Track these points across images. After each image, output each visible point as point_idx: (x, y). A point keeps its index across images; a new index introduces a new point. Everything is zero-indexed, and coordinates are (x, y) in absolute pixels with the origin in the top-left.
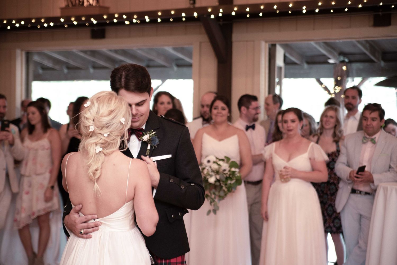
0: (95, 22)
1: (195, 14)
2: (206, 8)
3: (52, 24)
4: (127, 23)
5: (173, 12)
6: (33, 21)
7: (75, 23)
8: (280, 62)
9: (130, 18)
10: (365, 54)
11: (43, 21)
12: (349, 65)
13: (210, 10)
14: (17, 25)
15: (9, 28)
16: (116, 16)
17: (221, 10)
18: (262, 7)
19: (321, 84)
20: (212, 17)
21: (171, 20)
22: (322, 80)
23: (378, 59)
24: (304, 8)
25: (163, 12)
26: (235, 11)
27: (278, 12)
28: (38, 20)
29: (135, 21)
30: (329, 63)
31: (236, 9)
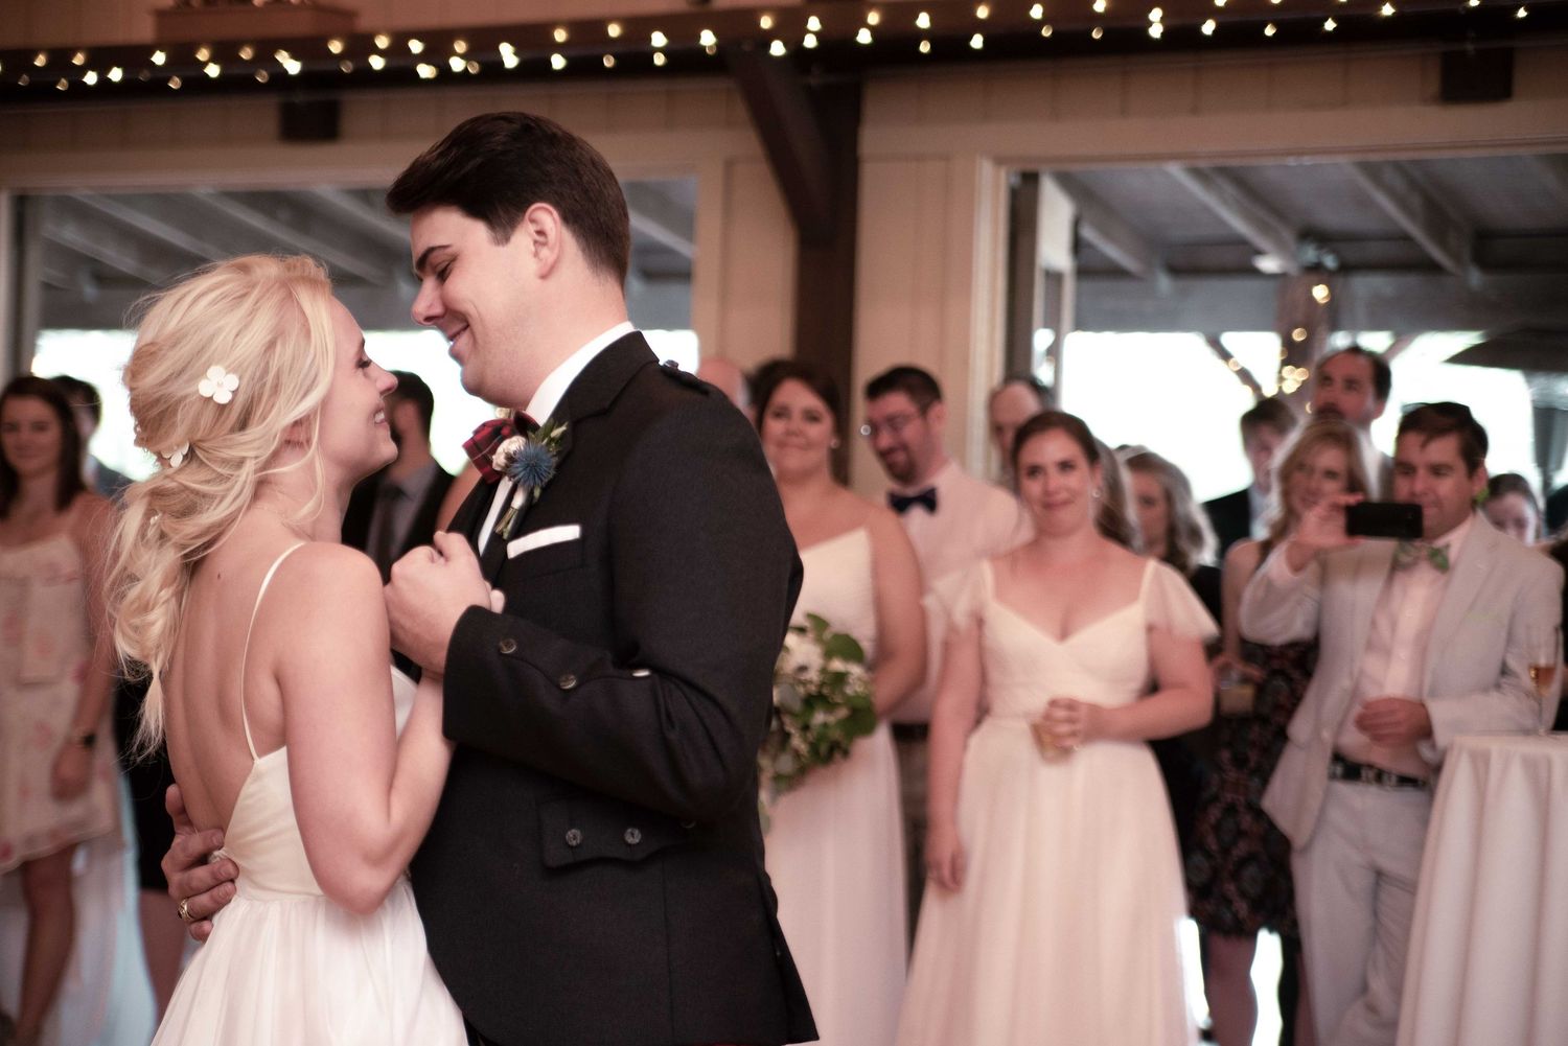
0: (293, 67)
1: (708, 39)
2: (753, 15)
3: (116, 75)
4: (426, 71)
5: (614, 31)
6: (40, 61)
7: (213, 71)
8: (1054, 250)
9: (437, 51)
10: (1406, 238)
11: (79, 60)
12: (1340, 281)
13: (766, 23)
16: (382, 42)
17: (814, 23)
18: (982, 12)
19: (1225, 356)
20: (777, 49)
21: (608, 62)
22: (1229, 339)
23: (1456, 257)
24: (1156, 14)
25: (573, 26)
26: (872, 28)
27: (1046, 32)
28: (60, 57)
29: (457, 64)
30: (1256, 273)
31: (873, 18)
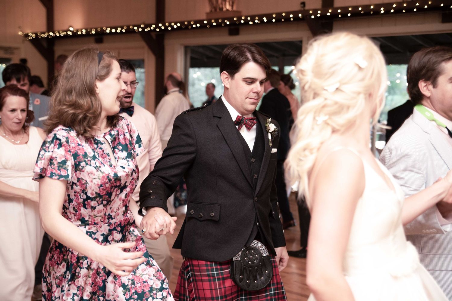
0: (228, 23)
1: (300, 15)
2: (309, 11)
3: (198, 25)
5: (284, 14)
6: (186, 23)
7: (215, 24)
9: (253, 19)
11: (192, 23)
14: (175, 27)
15: (169, 28)
16: (243, 18)
17: (319, 12)
18: (350, 9)
20: (313, 17)
21: (283, 20)
24: (382, 9)
25: (276, 14)
26: (330, 13)
27: (362, 12)
28: (189, 22)
29: (256, 21)
31: (330, 11)
